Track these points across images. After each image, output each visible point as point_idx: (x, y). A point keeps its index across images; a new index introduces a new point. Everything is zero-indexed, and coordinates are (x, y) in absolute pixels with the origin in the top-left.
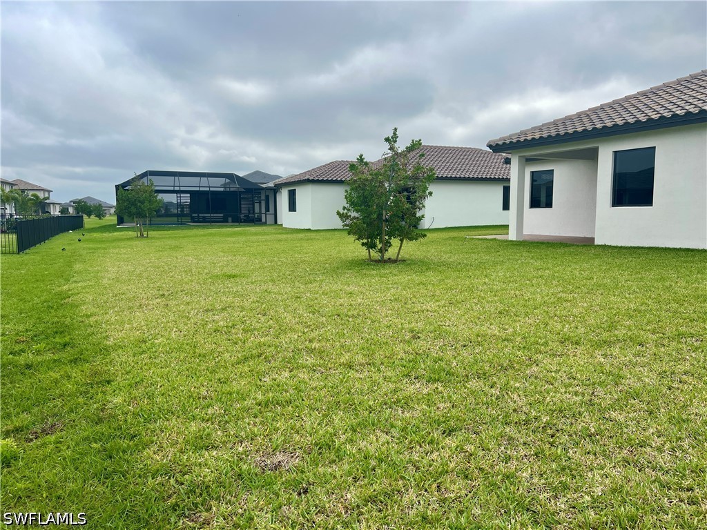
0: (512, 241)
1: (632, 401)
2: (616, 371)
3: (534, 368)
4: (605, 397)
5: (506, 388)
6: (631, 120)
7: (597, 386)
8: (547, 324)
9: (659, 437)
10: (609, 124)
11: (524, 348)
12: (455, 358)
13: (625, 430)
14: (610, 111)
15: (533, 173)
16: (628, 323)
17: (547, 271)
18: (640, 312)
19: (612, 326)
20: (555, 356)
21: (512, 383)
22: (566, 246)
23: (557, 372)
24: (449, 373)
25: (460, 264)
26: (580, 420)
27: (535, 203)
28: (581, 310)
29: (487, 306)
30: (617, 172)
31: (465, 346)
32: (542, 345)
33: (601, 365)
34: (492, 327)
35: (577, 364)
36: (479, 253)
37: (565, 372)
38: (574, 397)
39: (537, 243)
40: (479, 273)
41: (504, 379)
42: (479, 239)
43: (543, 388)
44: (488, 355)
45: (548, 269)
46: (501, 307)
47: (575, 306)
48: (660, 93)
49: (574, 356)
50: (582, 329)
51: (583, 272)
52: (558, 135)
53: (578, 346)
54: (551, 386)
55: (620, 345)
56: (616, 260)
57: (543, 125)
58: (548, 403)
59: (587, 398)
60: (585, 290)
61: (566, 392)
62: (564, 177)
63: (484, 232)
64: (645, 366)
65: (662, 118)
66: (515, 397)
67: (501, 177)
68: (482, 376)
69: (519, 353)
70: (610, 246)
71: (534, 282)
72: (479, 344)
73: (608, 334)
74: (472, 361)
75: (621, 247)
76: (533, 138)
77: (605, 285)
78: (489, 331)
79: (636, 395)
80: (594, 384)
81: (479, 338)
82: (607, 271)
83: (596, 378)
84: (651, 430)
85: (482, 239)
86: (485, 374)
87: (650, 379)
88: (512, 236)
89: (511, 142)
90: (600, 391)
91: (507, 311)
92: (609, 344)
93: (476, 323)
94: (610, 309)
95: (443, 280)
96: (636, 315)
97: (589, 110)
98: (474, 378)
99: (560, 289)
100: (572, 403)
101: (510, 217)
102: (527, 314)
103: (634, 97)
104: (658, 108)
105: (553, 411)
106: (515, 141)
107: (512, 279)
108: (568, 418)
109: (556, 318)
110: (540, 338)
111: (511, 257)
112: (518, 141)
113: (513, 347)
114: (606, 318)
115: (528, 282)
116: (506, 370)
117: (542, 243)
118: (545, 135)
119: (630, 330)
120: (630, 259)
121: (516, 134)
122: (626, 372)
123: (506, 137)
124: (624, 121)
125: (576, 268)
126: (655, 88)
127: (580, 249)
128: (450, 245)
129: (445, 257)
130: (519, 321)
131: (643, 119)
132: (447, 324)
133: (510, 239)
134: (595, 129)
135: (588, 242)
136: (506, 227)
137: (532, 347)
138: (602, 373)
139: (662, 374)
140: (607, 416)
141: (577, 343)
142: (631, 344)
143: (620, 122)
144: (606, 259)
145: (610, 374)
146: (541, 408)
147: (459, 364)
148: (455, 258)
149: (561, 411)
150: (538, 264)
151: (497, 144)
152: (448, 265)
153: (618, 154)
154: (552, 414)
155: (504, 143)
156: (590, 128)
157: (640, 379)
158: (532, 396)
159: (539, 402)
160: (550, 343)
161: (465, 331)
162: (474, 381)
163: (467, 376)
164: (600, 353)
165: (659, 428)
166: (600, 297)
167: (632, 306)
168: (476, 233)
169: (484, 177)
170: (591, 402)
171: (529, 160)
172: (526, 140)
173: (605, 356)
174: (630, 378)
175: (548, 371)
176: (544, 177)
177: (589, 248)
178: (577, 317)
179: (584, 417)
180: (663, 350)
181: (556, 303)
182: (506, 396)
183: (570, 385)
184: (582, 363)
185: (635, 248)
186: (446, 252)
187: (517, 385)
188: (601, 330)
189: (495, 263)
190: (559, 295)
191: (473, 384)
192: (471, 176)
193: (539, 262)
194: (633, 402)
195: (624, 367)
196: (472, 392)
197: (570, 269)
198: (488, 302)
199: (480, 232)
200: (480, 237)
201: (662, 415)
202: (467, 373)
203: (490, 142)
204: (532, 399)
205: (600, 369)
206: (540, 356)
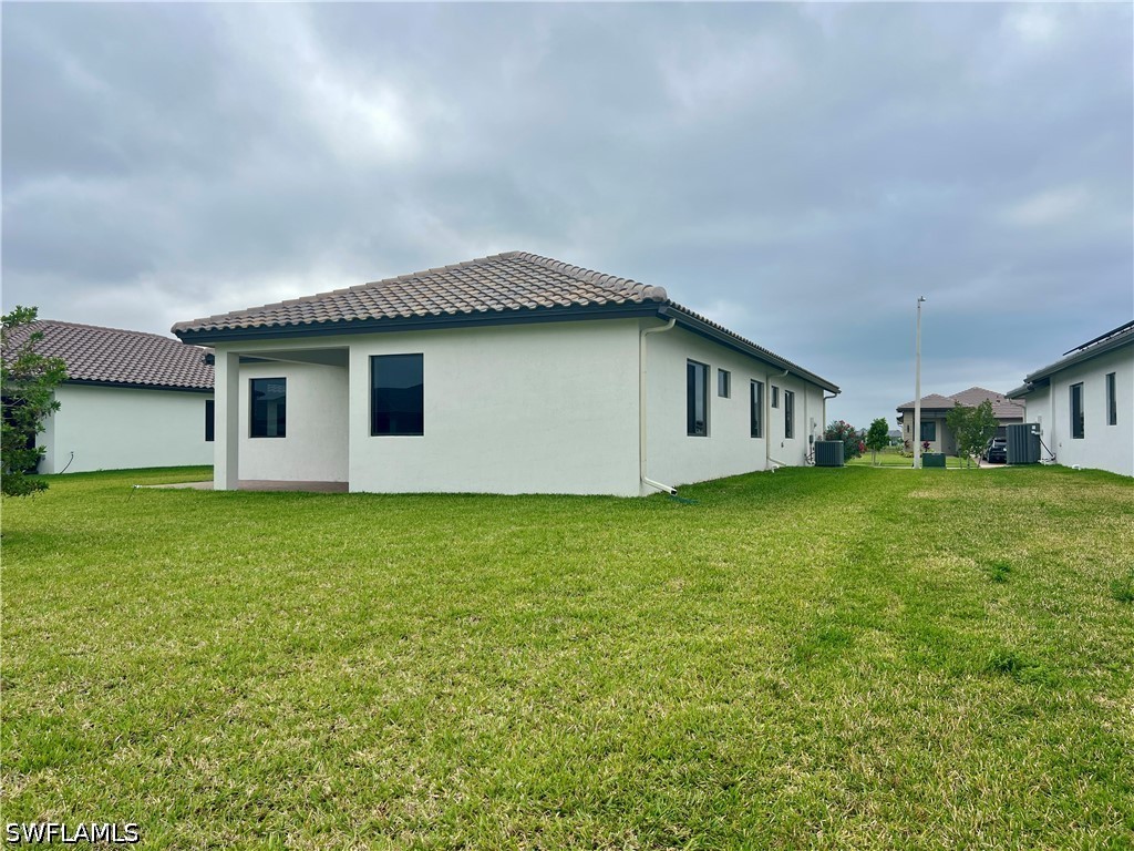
0: (220, 492)
1: (388, 728)
2: (367, 685)
3: (240, 704)
4: (348, 728)
5: (185, 752)
6: (391, 314)
7: (339, 714)
8: (266, 624)
9: (422, 775)
10: (362, 316)
11: (225, 671)
12: (89, 714)
13: (376, 776)
14: (363, 299)
15: (253, 382)
16: (388, 606)
17: (274, 538)
18: (405, 587)
19: (366, 615)
20: (275, 676)
21: (197, 738)
22: (307, 497)
23: (277, 703)
24: (72, 747)
25: (119, 535)
26: (309, 778)
27: (258, 429)
28: (321, 594)
29: (163, 605)
30: (376, 387)
31: (112, 687)
32: (257, 661)
33: (347, 678)
34: (170, 643)
35: (310, 683)
36: (158, 513)
37: (290, 701)
38: (303, 740)
39: (262, 493)
40: (153, 549)
41: (182, 735)
42: (161, 490)
43: (252, 736)
44: (156, 696)
45: (275, 533)
46: (188, 605)
47: (314, 589)
48: (426, 282)
49: (307, 671)
50: (322, 626)
51: (328, 536)
52: (289, 324)
53: (314, 655)
54: (266, 730)
55: (376, 642)
56: (378, 514)
57: (266, 307)
58: (259, 761)
59: (323, 736)
60: (330, 562)
61: (289, 735)
62: (302, 391)
63: (171, 478)
64: (408, 669)
65: (429, 314)
66: (201, 763)
67: (201, 386)
68: (139, 737)
69: (214, 683)
70: (370, 494)
71: (250, 556)
72: (141, 678)
73: (358, 628)
74: (123, 712)
75: (386, 495)
76: (250, 326)
77: (359, 553)
78: (163, 653)
79: (395, 717)
80: (334, 713)
81: (142, 668)
82: (362, 531)
83: (338, 702)
84: (412, 767)
85: (165, 490)
86: (146, 733)
87: (414, 687)
88: (220, 482)
89: (214, 329)
90: (343, 721)
91: (200, 611)
92: (359, 642)
93: (138, 640)
94: (364, 588)
95: (81, 568)
96: (400, 593)
97: (335, 292)
98: (125, 745)
99: (292, 564)
100: (298, 752)
101: (217, 453)
102: (234, 613)
103: (394, 282)
104: (423, 301)
105: (265, 773)
106: (220, 327)
107: (213, 555)
108: (290, 779)
109: (282, 613)
110: (253, 650)
111: (215, 518)
112: (226, 328)
113: (205, 674)
114: (358, 603)
115: (240, 557)
116: (188, 716)
117: (269, 493)
118: (269, 323)
119: (390, 617)
120: (397, 512)
121: (222, 316)
122: (382, 683)
123: (205, 320)
124: (381, 314)
125: (322, 530)
126: (419, 274)
127: (326, 501)
128: (103, 502)
129: (90, 524)
130: (220, 625)
131: (406, 314)
132: (79, 650)
133: (216, 488)
134: (342, 320)
135: (339, 490)
136: (210, 468)
137: (239, 667)
138: (348, 691)
139: (430, 678)
140: (351, 760)
141: (313, 650)
142: (391, 637)
143: (376, 315)
144: (363, 514)
145: (360, 689)
146: (247, 772)
147: (96, 724)
148: (112, 524)
149: (279, 770)
150: (259, 526)
151: (190, 331)
152: (94, 539)
153: (376, 360)
154: (265, 777)
155: (202, 330)
156: (335, 319)
157: (400, 690)
158: (232, 754)
159: (243, 763)
160: (270, 656)
161: (114, 659)
162: (125, 750)
163: (110, 743)
164: (346, 660)
165: (423, 761)
166: (351, 572)
167: (395, 580)
168: (158, 479)
169: (171, 384)
170: (329, 744)
171: (246, 361)
172: (238, 327)
173: (354, 663)
174: (387, 692)
175: (262, 705)
176: (272, 389)
177: (340, 498)
178: (314, 606)
179: (317, 771)
180: (432, 640)
181: (283, 587)
182: (184, 766)
183: (297, 721)
184: (318, 680)
185: (403, 495)
186: (92, 516)
187: (207, 739)
188: (350, 623)
189: (186, 530)
190: (289, 575)
191: (122, 757)
192: (147, 382)
193: (261, 523)
194: (390, 728)
195: (379, 675)
196: (117, 773)
197: (309, 531)
198: (166, 599)
199: (163, 479)
200: (163, 486)
201: (427, 741)
202: (111, 737)
203: (177, 325)
204: (232, 759)
205: (346, 687)
206: (251, 681)
